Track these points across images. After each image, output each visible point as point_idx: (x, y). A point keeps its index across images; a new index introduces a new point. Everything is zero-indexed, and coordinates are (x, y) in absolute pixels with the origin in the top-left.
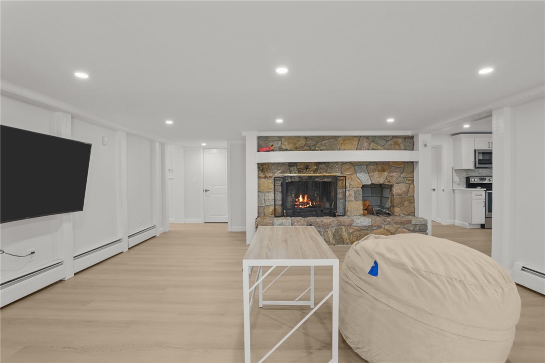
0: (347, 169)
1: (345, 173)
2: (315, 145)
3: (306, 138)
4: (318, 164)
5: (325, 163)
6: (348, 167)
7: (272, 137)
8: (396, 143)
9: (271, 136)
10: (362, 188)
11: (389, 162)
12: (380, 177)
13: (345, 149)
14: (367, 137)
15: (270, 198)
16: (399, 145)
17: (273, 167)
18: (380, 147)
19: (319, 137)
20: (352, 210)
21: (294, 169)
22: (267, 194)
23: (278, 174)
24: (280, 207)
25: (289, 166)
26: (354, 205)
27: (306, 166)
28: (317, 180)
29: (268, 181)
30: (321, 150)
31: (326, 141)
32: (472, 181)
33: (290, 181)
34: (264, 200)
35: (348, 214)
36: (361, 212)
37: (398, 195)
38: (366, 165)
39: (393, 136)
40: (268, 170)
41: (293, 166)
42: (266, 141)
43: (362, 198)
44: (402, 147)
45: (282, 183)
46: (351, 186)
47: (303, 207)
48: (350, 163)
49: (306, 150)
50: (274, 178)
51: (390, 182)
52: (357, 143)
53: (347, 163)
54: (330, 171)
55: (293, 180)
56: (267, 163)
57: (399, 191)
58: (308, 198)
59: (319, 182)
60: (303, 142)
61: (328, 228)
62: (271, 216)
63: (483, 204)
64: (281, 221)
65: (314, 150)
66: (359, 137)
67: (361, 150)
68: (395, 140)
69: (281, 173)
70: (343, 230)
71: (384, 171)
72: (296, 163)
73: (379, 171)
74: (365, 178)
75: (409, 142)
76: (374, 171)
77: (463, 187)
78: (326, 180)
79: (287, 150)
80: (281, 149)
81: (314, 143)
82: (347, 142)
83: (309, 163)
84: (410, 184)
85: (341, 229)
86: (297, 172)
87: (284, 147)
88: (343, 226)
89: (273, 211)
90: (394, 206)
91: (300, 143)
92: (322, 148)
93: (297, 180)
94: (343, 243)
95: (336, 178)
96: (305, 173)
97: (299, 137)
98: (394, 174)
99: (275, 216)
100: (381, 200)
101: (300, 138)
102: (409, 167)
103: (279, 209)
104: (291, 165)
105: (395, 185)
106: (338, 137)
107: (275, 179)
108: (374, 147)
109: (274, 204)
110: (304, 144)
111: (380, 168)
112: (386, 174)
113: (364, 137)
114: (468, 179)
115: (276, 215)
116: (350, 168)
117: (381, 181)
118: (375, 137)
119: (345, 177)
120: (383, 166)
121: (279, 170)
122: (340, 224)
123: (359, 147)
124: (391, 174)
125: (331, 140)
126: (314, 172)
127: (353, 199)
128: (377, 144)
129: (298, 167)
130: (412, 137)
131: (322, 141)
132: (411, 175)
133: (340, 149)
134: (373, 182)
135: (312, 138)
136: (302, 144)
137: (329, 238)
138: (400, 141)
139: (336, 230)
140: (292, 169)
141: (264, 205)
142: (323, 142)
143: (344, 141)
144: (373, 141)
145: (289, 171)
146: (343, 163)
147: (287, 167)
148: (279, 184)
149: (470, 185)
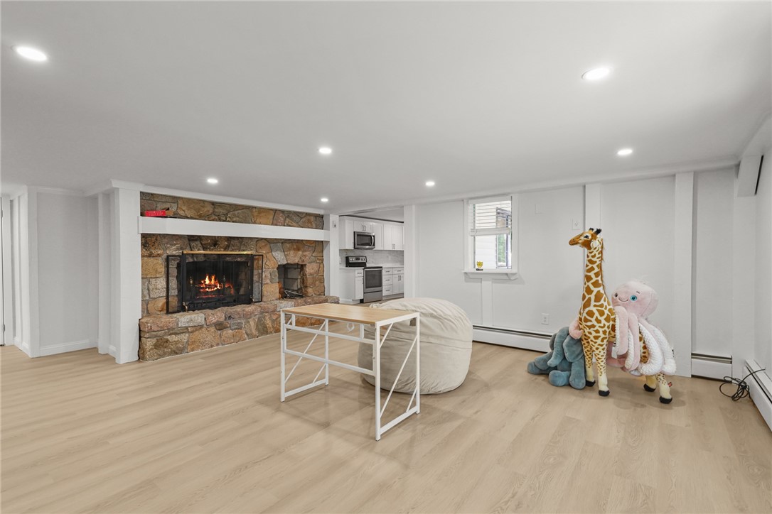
0: (263, 246)
1: (260, 251)
2: (226, 215)
3: (213, 204)
4: (229, 239)
5: (238, 238)
6: (263, 244)
7: (161, 195)
8: (309, 221)
9: (159, 195)
10: (277, 268)
11: (302, 240)
12: (295, 256)
13: (260, 224)
14: (283, 212)
15: (159, 286)
16: (311, 223)
17: (166, 240)
18: (294, 224)
19: (230, 205)
20: (269, 294)
21: (197, 245)
22: (153, 281)
23: (173, 251)
24: (176, 298)
25: (189, 240)
26: (271, 288)
27: (215, 241)
28: (228, 259)
29: (155, 261)
30: (233, 222)
31: (240, 211)
32: (351, 260)
33: (191, 260)
34: (149, 290)
35: (264, 299)
36: (278, 295)
37: (311, 274)
38: (282, 243)
39: (306, 214)
40: (156, 244)
41: (196, 240)
42: (149, 200)
43: (277, 280)
44: (314, 226)
45: (178, 264)
46: (267, 267)
47: (210, 290)
48: (266, 239)
49: (213, 220)
50: (168, 256)
51: (303, 261)
52: (272, 217)
53: (262, 239)
54: (244, 248)
55: (195, 260)
56: (153, 235)
57: (312, 271)
58: (215, 280)
59: (232, 262)
60: (210, 209)
61: (250, 318)
62: (159, 313)
63: (362, 282)
64: (189, 317)
65: (224, 221)
66: (275, 211)
67: (276, 225)
68: (308, 217)
69: (177, 249)
70: (267, 318)
71: (298, 249)
72: (200, 236)
73: (294, 249)
74: (280, 258)
75: (318, 221)
76: (289, 250)
77: (344, 266)
78: (239, 260)
79: (186, 217)
80: (176, 216)
81: (225, 212)
82: (262, 214)
83: (218, 237)
84: (320, 264)
85: (264, 317)
86: (201, 248)
87: (182, 213)
88: (267, 312)
89: (163, 305)
90: (306, 287)
91: (206, 209)
92: (234, 219)
93: (202, 259)
94: (267, 333)
95: (251, 257)
96: (212, 250)
97: (204, 201)
98: (307, 253)
99: (168, 312)
100: (284, 282)
101: (206, 203)
102: (320, 246)
103: (174, 302)
104: (192, 239)
105: (308, 265)
106: (253, 207)
107: (168, 259)
108: (290, 224)
109: (165, 294)
110: (211, 211)
111: (295, 247)
112: (300, 253)
113: (280, 210)
114: (347, 258)
115: (170, 310)
116: (266, 245)
117: (296, 260)
118: (290, 212)
119: (262, 255)
120: (298, 245)
121: (175, 245)
122: (264, 311)
123: (275, 222)
124: (305, 253)
125: (244, 210)
126: (225, 249)
127: (268, 281)
128: (292, 220)
129: (204, 242)
130: (322, 217)
131: (234, 210)
132: (320, 254)
133: (255, 223)
134: (289, 262)
135: (221, 205)
136: (208, 211)
137: (251, 330)
138: (312, 219)
139: (259, 318)
140: (193, 244)
141: (147, 298)
142: (236, 212)
143: (259, 213)
144: (288, 217)
145: (188, 247)
146: (259, 240)
147: (187, 242)
148: (173, 265)
149: (349, 264)
